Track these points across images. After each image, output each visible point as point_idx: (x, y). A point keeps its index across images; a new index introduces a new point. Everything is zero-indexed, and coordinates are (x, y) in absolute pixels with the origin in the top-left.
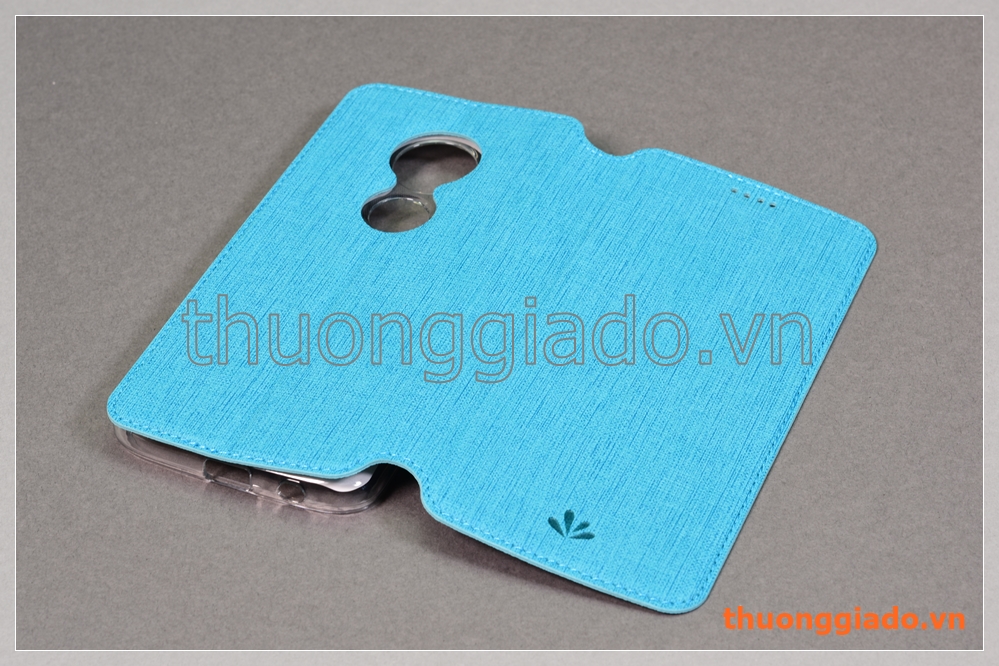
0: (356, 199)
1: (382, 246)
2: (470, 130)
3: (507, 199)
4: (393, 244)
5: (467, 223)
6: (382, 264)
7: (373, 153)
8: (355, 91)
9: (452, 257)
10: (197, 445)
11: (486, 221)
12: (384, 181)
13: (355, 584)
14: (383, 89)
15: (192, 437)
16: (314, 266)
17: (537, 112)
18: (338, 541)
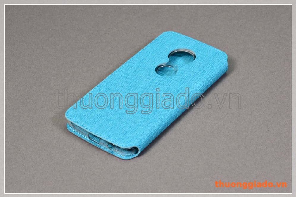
0: (155, 64)
1: (158, 80)
2: (195, 49)
3: (198, 74)
4: (161, 80)
5: (184, 78)
6: (156, 85)
7: (164, 52)
8: (165, 33)
9: (177, 88)
10: (87, 128)
11: (190, 79)
12: (165, 60)
13: (136, 180)
14: (173, 33)
15: (86, 126)
16: (136, 82)
17: (216, 49)
18: (132, 168)
